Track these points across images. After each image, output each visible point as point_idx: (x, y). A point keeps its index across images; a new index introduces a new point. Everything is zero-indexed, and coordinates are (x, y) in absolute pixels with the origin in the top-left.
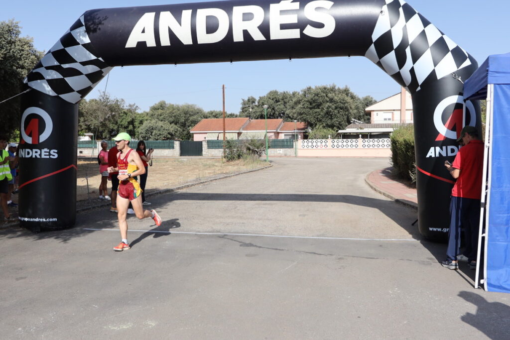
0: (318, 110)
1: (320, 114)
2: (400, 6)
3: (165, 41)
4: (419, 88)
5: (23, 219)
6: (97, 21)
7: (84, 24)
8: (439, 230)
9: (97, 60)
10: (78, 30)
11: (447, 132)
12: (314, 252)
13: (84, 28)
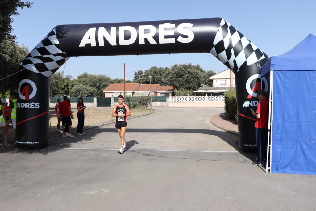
0: (181, 79)
1: (182, 81)
2: (228, 27)
3: (102, 44)
4: (238, 70)
5: (19, 142)
6: (63, 32)
7: (55, 33)
8: (250, 145)
9: (63, 53)
10: (52, 37)
11: (253, 94)
12: (184, 157)
13: (55, 36)
